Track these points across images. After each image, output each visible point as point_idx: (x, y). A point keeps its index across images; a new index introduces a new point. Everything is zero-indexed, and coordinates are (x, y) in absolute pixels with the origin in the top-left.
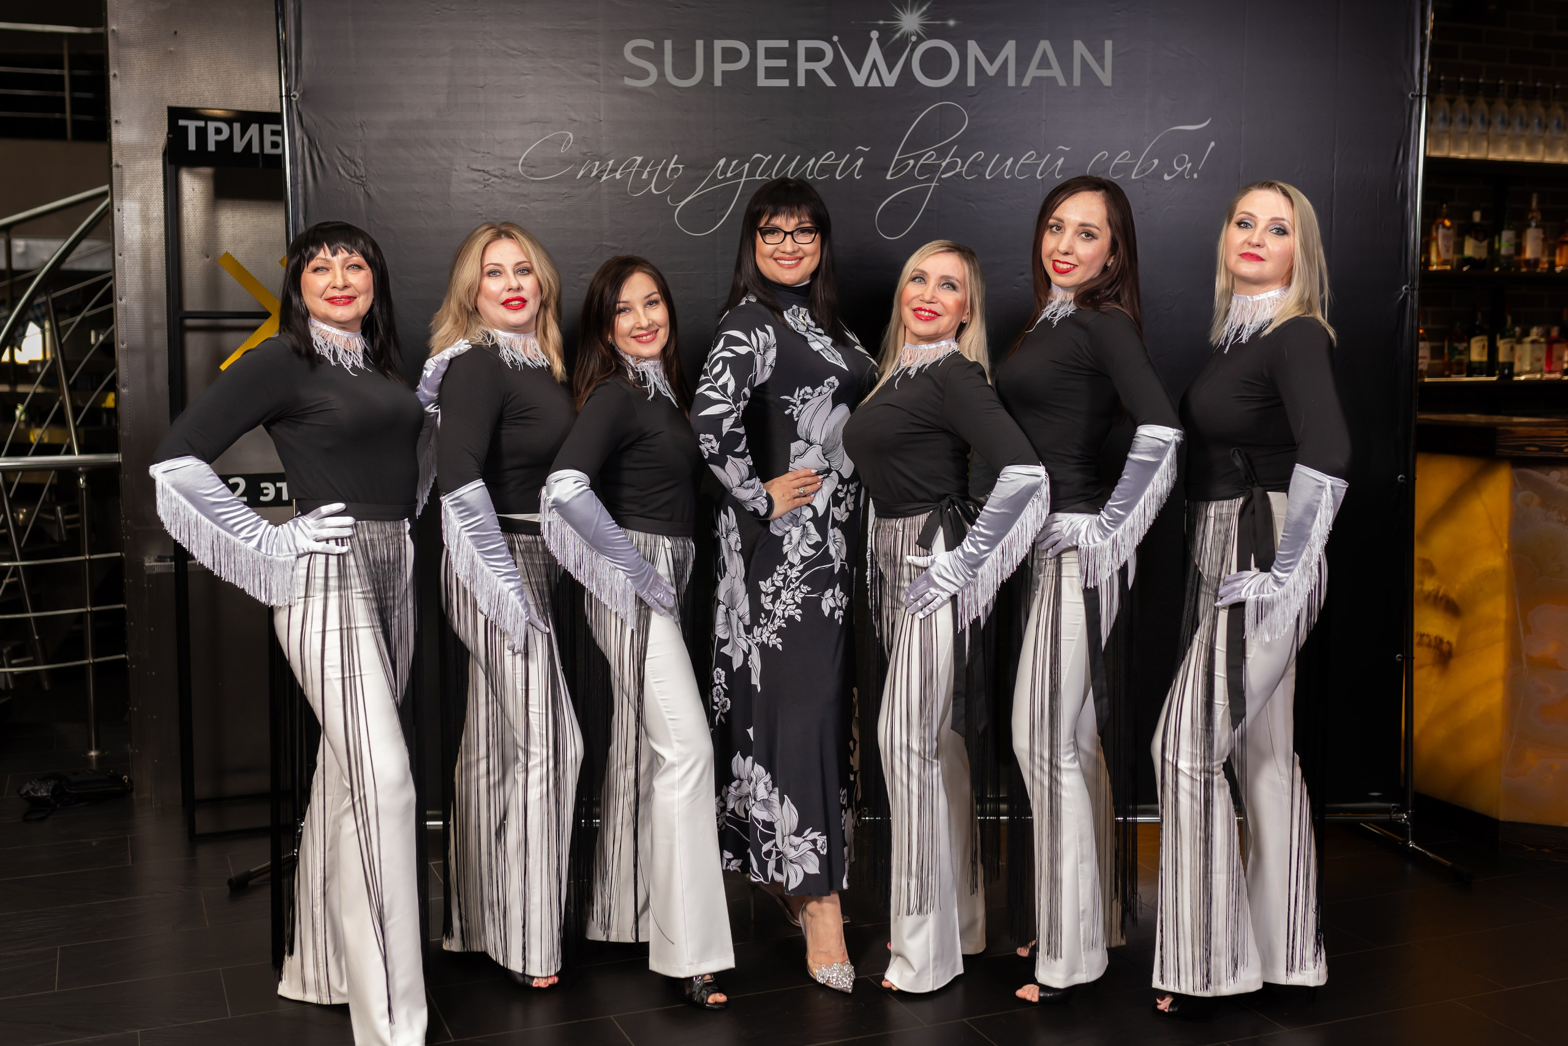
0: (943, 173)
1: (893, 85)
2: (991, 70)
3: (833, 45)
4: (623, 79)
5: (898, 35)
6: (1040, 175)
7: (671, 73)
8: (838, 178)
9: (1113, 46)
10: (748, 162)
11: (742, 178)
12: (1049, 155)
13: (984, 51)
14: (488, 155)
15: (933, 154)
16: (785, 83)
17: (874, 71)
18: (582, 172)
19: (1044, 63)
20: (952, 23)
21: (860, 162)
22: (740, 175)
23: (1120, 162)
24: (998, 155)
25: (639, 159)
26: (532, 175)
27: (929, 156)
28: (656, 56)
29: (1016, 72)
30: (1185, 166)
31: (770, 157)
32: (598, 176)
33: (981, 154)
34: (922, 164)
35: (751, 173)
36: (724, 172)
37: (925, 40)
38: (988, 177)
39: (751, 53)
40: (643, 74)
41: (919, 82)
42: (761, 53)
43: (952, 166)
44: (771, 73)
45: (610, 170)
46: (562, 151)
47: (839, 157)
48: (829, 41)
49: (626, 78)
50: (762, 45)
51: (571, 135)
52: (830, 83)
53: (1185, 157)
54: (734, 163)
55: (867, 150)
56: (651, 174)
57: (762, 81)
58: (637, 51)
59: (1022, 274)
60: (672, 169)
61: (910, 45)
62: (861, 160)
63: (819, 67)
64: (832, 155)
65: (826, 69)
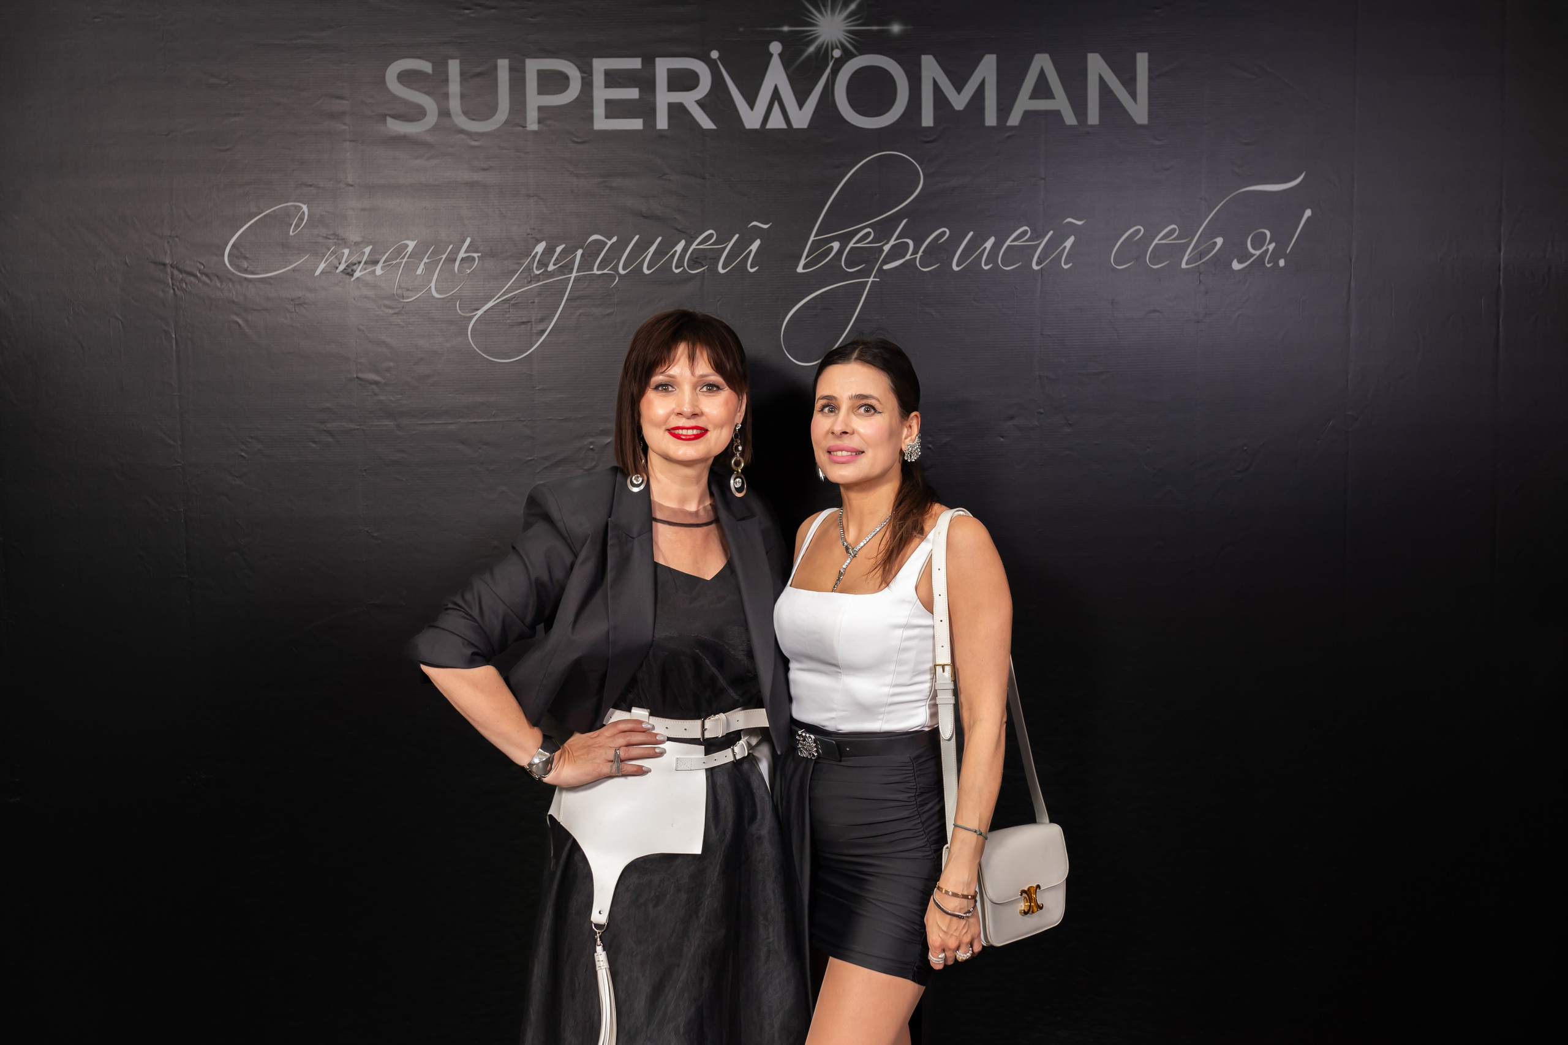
0: (885, 262)
1: (805, 126)
2: (959, 101)
3: (712, 65)
4: (385, 120)
5: (812, 49)
6: (1038, 264)
7: (460, 111)
8: (721, 271)
9: (1150, 61)
10: (581, 247)
11: (571, 273)
12: (1051, 232)
13: (948, 72)
14: (176, 239)
15: (869, 234)
16: (637, 124)
17: (776, 105)
18: (322, 266)
19: (1042, 90)
20: (896, 28)
21: (755, 246)
22: (567, 268)
23: (1163, 242)
24: (971, 233)
25: (411, 244)
26: (246, 271)
27: (862, 236)
28: (435, 84)
29: (999, 104)
30: (1264, 248)
31: (615, 239)
32: (349, 272)
33: (944, 232)
34: (852, 248)
35: (586, 264)
36: (543, 264)
37: (853, 56)
38: (955, 268)
39: (583, 78)
40: (418, 113)
41: (844, 121)
42: (598, 79)
43: (899, 251)
44: (614, 109)
45: (366, 263)
46: (291, 233)
47: (723, 239)
48: (705, 58)
49: (389, 119)
50: (600, 66)
51: (305, 208)
52: (706, 123)
53: (1265, 234)
54: (559, 249)
55: (766, 227)
56: (430, 269)
57: (601, 122)
58: (405, 77)
59: (1012, 418)
60: (463, 259)
61: (831, 64)
62: (757, 243)
63: (689, 99)
64: (710, 236)
65: (700, 103)
